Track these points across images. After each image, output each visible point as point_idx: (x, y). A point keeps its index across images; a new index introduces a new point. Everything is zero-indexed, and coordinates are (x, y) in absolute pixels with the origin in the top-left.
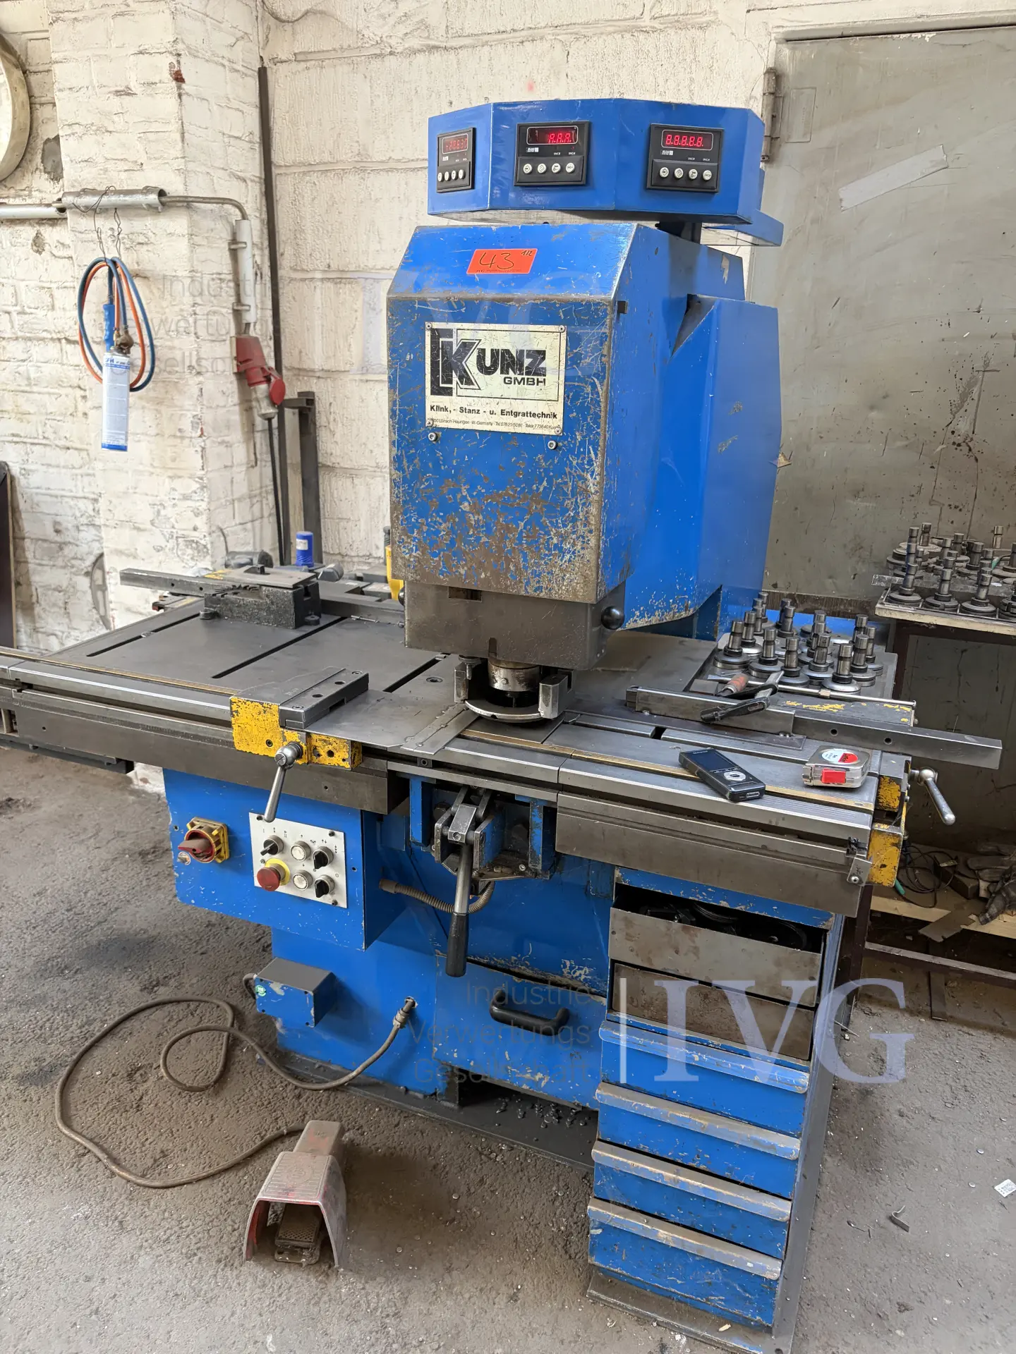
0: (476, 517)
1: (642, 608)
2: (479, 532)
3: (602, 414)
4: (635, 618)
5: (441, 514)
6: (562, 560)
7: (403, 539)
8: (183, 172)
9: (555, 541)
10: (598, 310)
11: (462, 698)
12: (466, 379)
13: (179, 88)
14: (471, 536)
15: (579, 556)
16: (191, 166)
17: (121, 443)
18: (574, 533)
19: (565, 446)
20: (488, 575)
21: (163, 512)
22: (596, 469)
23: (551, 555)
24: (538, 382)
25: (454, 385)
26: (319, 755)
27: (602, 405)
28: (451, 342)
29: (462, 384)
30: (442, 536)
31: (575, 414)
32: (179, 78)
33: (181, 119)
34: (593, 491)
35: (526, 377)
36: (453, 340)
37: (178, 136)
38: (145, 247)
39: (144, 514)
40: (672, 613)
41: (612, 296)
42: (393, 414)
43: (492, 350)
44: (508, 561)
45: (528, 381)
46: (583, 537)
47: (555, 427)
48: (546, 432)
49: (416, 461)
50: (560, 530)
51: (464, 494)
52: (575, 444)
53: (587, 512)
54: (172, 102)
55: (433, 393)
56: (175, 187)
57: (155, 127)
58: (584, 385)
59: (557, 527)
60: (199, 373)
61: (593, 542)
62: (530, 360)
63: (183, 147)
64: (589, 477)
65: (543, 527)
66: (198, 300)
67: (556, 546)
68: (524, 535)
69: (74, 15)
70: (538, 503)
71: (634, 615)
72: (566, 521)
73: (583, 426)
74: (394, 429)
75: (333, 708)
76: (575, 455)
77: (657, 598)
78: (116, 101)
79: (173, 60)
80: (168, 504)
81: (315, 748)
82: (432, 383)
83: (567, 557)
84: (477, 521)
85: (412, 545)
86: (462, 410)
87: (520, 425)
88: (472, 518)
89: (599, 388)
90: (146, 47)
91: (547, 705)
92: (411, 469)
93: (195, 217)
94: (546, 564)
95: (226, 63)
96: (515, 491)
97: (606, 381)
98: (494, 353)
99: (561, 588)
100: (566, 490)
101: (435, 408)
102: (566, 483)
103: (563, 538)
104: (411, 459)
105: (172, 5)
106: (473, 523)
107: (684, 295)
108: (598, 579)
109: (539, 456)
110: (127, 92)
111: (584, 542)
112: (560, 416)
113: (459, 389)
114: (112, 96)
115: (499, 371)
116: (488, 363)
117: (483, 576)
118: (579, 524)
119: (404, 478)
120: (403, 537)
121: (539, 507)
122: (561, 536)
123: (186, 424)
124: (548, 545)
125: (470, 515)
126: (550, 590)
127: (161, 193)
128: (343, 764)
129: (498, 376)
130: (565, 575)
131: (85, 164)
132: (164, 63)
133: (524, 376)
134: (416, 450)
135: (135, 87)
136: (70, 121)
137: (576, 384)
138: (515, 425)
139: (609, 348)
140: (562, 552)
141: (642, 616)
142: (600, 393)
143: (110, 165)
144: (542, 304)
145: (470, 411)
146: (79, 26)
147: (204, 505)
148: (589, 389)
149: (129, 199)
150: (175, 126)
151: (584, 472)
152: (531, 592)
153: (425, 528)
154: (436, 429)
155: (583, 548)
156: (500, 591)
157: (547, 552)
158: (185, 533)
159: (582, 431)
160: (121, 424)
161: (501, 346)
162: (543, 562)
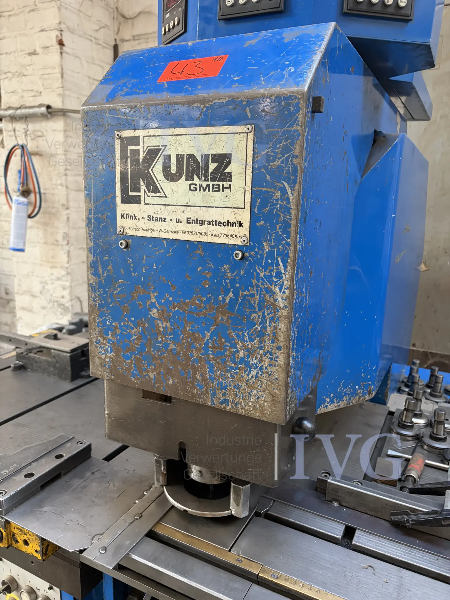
0: (165, 324)
1: (332, 395)
2: (167, 339)
3: (293, 223)
4: (326, 404)
5: (133, 319)
6: (248, 375)
7: (100, 341)
8: (62, 96)
9: (241, 354)
10: (289, 104)
11: (161, 483)
12: (153, 188)
13: (61, 49)
14: (160, 342)
15: (267, 373)
16: (67, 92)
17: (20, 247)
18: (261, 348)
19: (251, 256)
20: (176, 381)
21: (46, 287)
22: (285, 282)
23: (238, 368)
24: (224, 188)
25: (141, 194)
26: (17, 542)
27: (293, 212)
28: (139, 150)
29: (149, 192)
30: (133, 340)
31: (262, 223)
32: (61, 43)
33: (62, 66)
34: (282, 306)
35: (211, 183)
36: (140, 147)
37: (59, 76)
38: (41, 139)
39: (37, 288)
40: (357, 397)
41: (306, 88)
42: (89, 222)
43: (177, 156)
44: (195, 370)
45: (213, 188)
46: (271, 354)
47: (241, 237)
48: (232, 241)
49: (110, 267)
50: (247, 344)
51: (153, 301)
52: (262, 255)
53: (275, 328)
54: (57, 57)
55: (123, 202)
56: (57, 104)
57: (48, 71)
58: (273, 190)
59: (243, 340)
60: (67, 208)
61: (281, 359)
62: (215, 165)
63: (62, 82)
64: (277, 290)
65: (230, 339)
66: (69, 167)
67: (242, 359)
68: (210, 345)
69: (9, 13)
70: (223, 314)
71: (325, 401)
72: (252, 335)
73: (271, 235)
74: (90, 236)
75: (43, 487)
76: (262, 267)
77: (345, 387)
78: (28, 58)
79: (58, 33)
80: (49, 282)
81: (14, 535)
82: (122, 191)
83: (254, 372)
84: (165, 328)
85: (107, 347)
86: (150, 218)
87: (205, 234)
88: (160, 325)
89: (290, 193)
90: (44, 27)
91: (238, 505)
92: (105, 275)
93: (68, 121)
94: (232, 377)
95: (93, 39)
96: (201, 301)
97: (297, 187)
98: (179, 158)
99: (248, 404)
100: (252, 302)
101: (125, 216)
102: (252, 296)
103: (250, 352)
104: (105, 265)
105: (59, 3)
106: (162, 329)
107: (371, 131)
108: (287, 398)
109: (225, 266)
110: (34, 53)
111: (271, 359)
112: (247, 225)
113: (146, 197)
114: (26, 56)
115: (184, 177)
116: (173, 169)
117: (171, 382)
118: (266, 339)
119: (100, 282)
120: (99, 338)
121: (225, 318)
122: (248, 350)
123: (60, 237)
124: (234, 358)
125: (159, 322)
126: (236, 404)
127: (48, 107)
128: (36, 555)
129: (183, 183)
130: (252, 391)
131: (12, 94)
132: (54, 34)
133: (209, 182)
134: (110, 257)
135: (38, 50)
136: (6, 71)
137: (264, 189)
138: (200, 233)
139: (302, 147)
140: (249, 367)
141: (332, 402)
142: (291, 198)
143: (25, 94)
144: (228, 103)
145: (157, 220)
146: (12, 19)
147: (68, 284)
148: (278, 195)
149: (31, 111)
150: (58, 70)
151: (271, 285)
152: (217, 403)
153: (118, 331)
154: (126, 237)
155: (271, 365)
156: (187, 399)
157: (233, 365)
158: (58, 299)
159: (270, 241)
160: (22, 236)
161: (186, 150)
162: (229, 375)
